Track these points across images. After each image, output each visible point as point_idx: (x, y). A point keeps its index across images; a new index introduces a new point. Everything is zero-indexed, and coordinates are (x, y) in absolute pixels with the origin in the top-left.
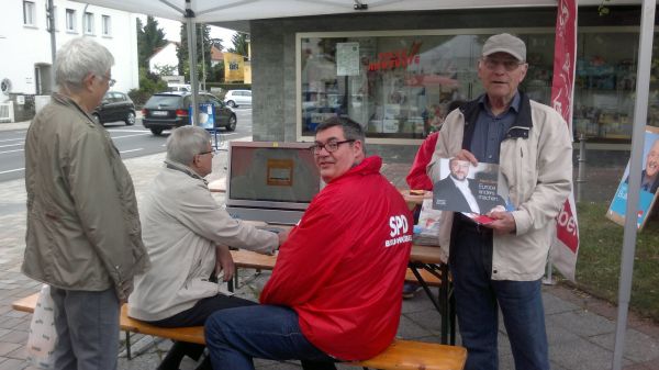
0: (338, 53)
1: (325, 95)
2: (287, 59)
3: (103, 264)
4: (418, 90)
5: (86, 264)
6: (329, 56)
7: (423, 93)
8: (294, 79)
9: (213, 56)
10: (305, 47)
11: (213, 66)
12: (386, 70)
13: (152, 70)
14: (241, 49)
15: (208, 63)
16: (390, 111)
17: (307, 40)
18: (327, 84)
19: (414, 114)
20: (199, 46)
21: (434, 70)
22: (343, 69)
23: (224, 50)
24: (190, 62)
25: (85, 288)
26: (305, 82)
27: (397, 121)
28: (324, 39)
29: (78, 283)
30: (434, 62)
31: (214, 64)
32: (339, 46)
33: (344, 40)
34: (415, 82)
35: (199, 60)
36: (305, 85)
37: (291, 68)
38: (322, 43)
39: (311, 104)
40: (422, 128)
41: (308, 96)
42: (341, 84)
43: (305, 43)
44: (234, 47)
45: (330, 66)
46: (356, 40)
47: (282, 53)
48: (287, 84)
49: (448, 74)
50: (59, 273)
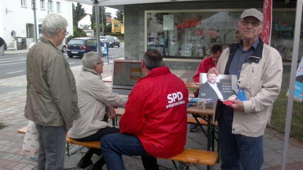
0: (164, 20)
1: (158, 39)
2: (140, 22)
3: (60, 114)
4: (200, 37)
5: (53, 114)
6: (160, 21)
7: (203, 38)
8: (144, 31)
9: (107, 21)
10: (149, 17)
11: (107, 25)
12: (186, 28)
13: (79, 27)
14: (120, 18)
15: (105, 24)
16: (187, 47)
17: (150, 14)
18: (159, 34)
19: (199, 48)
20: (100, 16)
21: (208, 27)
22: (167, 27)
23: (112, 18)
24: (96, 23)
25: (52, 125)
26: (149, 33)
27: (191, 51)
28: (158, 13)
29: (49, 123)
30: (208, 24)
31: (107, 24)
32: (165, 17)
33: (167, 14)
34: (199, 33)
35: (101, 22)
36: (149, 34)
37: (142, 27)
38: (157, 15)
39: (151, 43)
40: (202, 54)
41: (150, 39)
42: (166, 34)
43: (149, 15)
44: (116, 17)
45: (160, 26)
46: (172, 14)
47: (138, 20)
48: (141, 34)
49: (215, 29)
50: (41, 118)
